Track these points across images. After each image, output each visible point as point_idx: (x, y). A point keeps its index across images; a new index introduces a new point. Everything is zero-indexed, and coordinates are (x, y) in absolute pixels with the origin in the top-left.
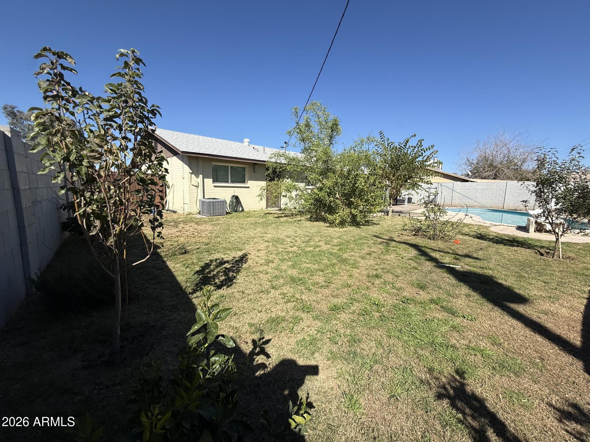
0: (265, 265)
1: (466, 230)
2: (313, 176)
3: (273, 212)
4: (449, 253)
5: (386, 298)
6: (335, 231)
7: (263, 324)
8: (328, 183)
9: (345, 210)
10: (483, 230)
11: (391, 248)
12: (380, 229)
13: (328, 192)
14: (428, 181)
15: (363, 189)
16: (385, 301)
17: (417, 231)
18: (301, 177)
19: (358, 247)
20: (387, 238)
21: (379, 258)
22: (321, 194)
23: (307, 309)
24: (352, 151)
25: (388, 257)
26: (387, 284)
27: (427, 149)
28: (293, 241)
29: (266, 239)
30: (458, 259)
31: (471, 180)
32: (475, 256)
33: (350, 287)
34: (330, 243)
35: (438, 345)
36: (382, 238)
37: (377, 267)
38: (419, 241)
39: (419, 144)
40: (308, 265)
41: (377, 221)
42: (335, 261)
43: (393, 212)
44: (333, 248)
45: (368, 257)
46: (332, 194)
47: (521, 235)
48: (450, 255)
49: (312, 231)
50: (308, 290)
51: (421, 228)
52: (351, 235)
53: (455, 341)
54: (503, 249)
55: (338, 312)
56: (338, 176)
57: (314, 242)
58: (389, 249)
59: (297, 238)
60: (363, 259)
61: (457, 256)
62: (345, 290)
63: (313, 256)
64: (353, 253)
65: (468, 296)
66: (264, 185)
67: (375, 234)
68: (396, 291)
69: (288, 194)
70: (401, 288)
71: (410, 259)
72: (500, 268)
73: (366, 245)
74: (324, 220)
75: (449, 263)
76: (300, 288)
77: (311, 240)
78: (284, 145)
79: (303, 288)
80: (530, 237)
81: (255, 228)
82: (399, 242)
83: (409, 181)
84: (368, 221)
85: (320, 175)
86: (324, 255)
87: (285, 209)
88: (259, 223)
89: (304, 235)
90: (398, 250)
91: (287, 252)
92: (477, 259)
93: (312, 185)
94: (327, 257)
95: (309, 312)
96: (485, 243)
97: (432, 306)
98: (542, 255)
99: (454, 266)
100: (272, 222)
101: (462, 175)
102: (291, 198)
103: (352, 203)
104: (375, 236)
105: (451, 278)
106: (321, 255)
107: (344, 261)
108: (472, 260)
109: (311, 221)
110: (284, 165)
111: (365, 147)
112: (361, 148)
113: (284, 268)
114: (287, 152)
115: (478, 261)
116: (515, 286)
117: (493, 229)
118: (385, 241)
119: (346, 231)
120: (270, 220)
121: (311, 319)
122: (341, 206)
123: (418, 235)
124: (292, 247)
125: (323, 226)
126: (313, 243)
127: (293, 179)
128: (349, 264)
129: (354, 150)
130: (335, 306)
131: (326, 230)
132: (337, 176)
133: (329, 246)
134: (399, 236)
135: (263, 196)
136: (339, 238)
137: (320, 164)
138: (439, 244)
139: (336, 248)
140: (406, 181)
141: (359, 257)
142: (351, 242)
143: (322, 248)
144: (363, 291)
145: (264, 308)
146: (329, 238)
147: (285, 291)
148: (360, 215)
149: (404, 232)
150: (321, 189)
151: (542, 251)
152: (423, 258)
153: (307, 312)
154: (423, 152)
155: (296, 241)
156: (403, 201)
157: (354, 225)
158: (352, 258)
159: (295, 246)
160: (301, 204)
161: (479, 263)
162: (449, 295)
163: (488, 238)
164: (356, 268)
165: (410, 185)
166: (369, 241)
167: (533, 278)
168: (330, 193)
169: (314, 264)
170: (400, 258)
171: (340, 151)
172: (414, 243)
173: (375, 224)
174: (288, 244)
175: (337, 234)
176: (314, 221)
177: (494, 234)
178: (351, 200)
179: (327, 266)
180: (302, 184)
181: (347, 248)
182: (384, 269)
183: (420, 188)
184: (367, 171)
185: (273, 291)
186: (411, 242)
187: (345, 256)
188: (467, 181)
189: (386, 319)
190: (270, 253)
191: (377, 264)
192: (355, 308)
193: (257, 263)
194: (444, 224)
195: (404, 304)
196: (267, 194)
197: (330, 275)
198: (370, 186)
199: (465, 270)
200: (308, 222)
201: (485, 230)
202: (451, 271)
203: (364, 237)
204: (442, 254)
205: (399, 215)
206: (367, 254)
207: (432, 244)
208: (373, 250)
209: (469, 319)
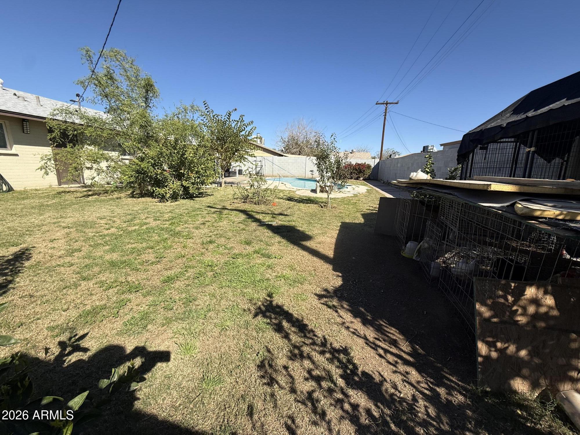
0: (66, 256)
1: (281, 195)
2: (129, 143)
3: (72, 189)
4: (269, 214)
5: (219, 259)
6: (166, 206)
7: (73, 321)
8: (152, 152)
9: (175, 182)
10: (291, 194)
11: (224, 216)
12: (214, 200)
13: (152, 163)
14: (252, 155)
15: (192, 160)
16: (218, 261)
17: (245, 199)
18: (111, 144)
19: (192, 218)
20: (220, 207)
21: (213, 226)
22: (144, 165)
23: (135, 289)
24: (176, 118)
25: (221, 224)
26: (220, 247)
27: (248, 125)
28: (109, 222)
29: (63, 225)
30: (274, 218)
31: (285, 155)
32: (286, 213)
33: (184, 257)
34: (160, 218)
35: (257, 282)
36: (216, 208)
37: (211, 234)
38: (247, 207)
39: (241, 119)
40: (133, 246)
41: (210, 192)
42: (166, 236)
43: (225, 183)
44: (164, 223)
45: (202, 226)
46: (158, 165)
47: (313, 195)
48: (269, 215)
49: (135, 209)
50: (135, 270)
51: (248, 195)
52: (184, 208)
53: (269, 276)
54: (302, 206)
55: (172, 282)
56: (163, 145)
57: (139, 219)
58: (222, 217)
59: (115, 219)
60: (197, 229)
61: (274, 215)
62: (180, 261)
63: (139, 235)
64: (186, 225)
65: (279, 242)
66: (49, 153)
67: (209, 205)
68: (227, 251)
69: (95, 166)
70: (232, 247)
71: (240, 223)
72: (299, 220)
73: (200, 216)
74: (151, 195)
75: (269, 221)
76: (124, 271)
77: (135, 218)
78: (77, 99)
79: (129, 270)
80: (317, 196)
81: (41, 212)
82: (231, 210)
83: (236, 154)
84: (202, 193)
85: (140, 143)
86: (154, 232)
87: (92, 185)
88: (48, 206)
89: (125, 213)
90: (229, 216)
91: (101, 236)
92: (286, 215)
93: (129, 154)
94: (156, 233)
95: (138, 291)
96: (292, 203)
97: (255, 256)
98: (322, 207)
99: (271, 223)
100: (72, 202)
101: (279, 151)
102: (99, 171)
103: (183, 175)
104: (209, 207)
105: (269, 232)
106: (149, 232)
107: (178, 234)
108: (284, 217)
109: (133, 197)
110: (80, 127)
111: (190, 116)
112: (185, 116)
113: (99, 254)
114: (83, 110)
115: (286, 217)
116: (307, 230)
117: (298, 193)
118: (218, 210)
119: (179, 205)
120: (67, 201)
121: (141, 297)
122: (170, 178)
123: (246, 202)
124: (109, 229)
125: (151, 202)
126: (138, 221)
127: (99, 145)
128: (183, 236)
129: (178, 117)
130: (168, 277)
131: (154, 205)
132: (161, 145)
133: (159, 221)
134: (231, 204)
135: (50, 169)
136: (170, 212)
137: (136, 129)
138: (262, 208)
139: (167, 223)
140: (234, 154)
141: (193, 228)
142: (185, 215)
143: (151, 225)
144: (197, 258)
145: (72, 304)
146: (158, 214)
147: (104, 279)
148: (192, 187)
149: (235, 201)
150: (142, 160)
151: (322, 205)
152: (250, 220)
153: (136, 291)
154: (245, 127)
155: (114, 222)
156: (234, 173)
157: (187, 198)
158: (186, 230)
159: (112, 227)
160: (117, 178)
161: (288, 218)
162: (267, 245)
163: (294, 200)
164: (189, 239)
165: (238, 157)
166: (203, 211)
167: (316, 223)
168: (155, 164)
169: (142, 243)
170: (232, 223)
171: (161, 117)
172: (243, 209)
173: (209, 195)
174: (101, 226)
175: (167, 208)
176: (138, 198)
177: (298, 196)
178: (181, 171)
179: (158, 242)
180: (113, 152)
181: (180, 221)
182: (217, 234)
183: (246, 160)
184: (195, 142)
185: (83, 283)
186: (241, 209)
187: (178, 229)
188: (282, 156)
189: (219, 275)
190: (74, 241)
191: (211, 232)
192: (189, 274)
193: (51, 257)
194: (265, 191)
195: (233, 260)
196: (56, 165)
197: (162, 251)
198: (200, 158)
199: (278, 224)
200: (129, 199)
201: (293, 194)
202: (270, 227)
203: (198, 209)
204: (264, 215)
205: (231, 186)
206: (202, 224)
207: (257, 208)
208: (207, 219)
209: (279, 258)
